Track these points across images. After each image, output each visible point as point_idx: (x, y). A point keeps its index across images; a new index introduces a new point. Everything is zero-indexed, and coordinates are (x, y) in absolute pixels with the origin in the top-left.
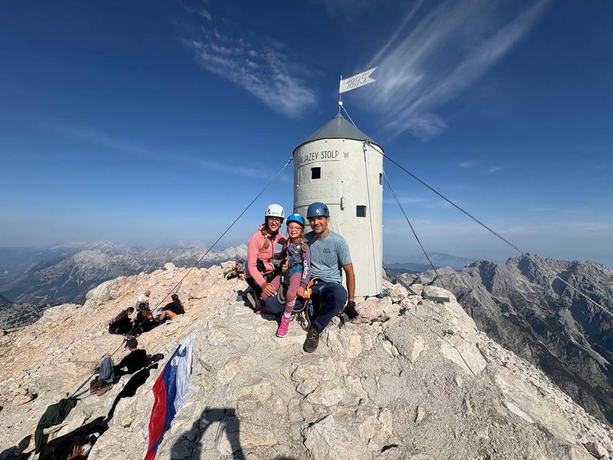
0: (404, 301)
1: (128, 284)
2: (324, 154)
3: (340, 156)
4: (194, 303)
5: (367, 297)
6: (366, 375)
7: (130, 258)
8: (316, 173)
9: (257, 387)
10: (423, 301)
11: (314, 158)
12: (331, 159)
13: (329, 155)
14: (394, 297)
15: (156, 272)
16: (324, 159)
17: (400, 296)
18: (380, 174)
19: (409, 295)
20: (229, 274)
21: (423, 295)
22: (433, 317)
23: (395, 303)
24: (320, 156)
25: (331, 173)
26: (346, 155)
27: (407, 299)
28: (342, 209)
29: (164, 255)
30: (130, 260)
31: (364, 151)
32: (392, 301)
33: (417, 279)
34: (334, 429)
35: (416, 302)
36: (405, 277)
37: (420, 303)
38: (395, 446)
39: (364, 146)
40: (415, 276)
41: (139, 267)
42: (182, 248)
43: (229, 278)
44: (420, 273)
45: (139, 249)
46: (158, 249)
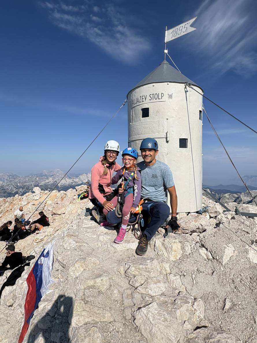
0: (219, 217)
1: (7, 204)
2: (152, 96)
3: (166, 98)
4: (56, 218)
5: (189, 213)
6: (185, 274)
7: (7, 184)
8: (146, 113)
9: (98, 280)
10: (236, 216)
11: (144, 100)
12: (158, 100)
13: (156, 97)
14: (211, 213)
15: (27, 194)
16: (152, 101)
17: (216, 212)
18: (200, 111)
19: (224, 211)
20: (82, 196)
21: (236, 211)
22: (244, 229)
23: (212, 218)
24: (148, 98)
25: (158, 112)
26: (170, 96)
27: (222, 215)
28: (167, 142)
29: (33, 181)
30: (8, 185)
31: (186, 92)
32: (210, 216)
33: (238, 198)
34: (156, 312)
35: (230, 217)
36: (228, 197)
37: (233, 218)
38: (205, 327)
39: (186, 88)
40: (236, 196)
41: (15, 190)
42: (46, 175)
43: (82, 199)
44: (241, 193)
45: (14, 176)
46: (28, 176)
